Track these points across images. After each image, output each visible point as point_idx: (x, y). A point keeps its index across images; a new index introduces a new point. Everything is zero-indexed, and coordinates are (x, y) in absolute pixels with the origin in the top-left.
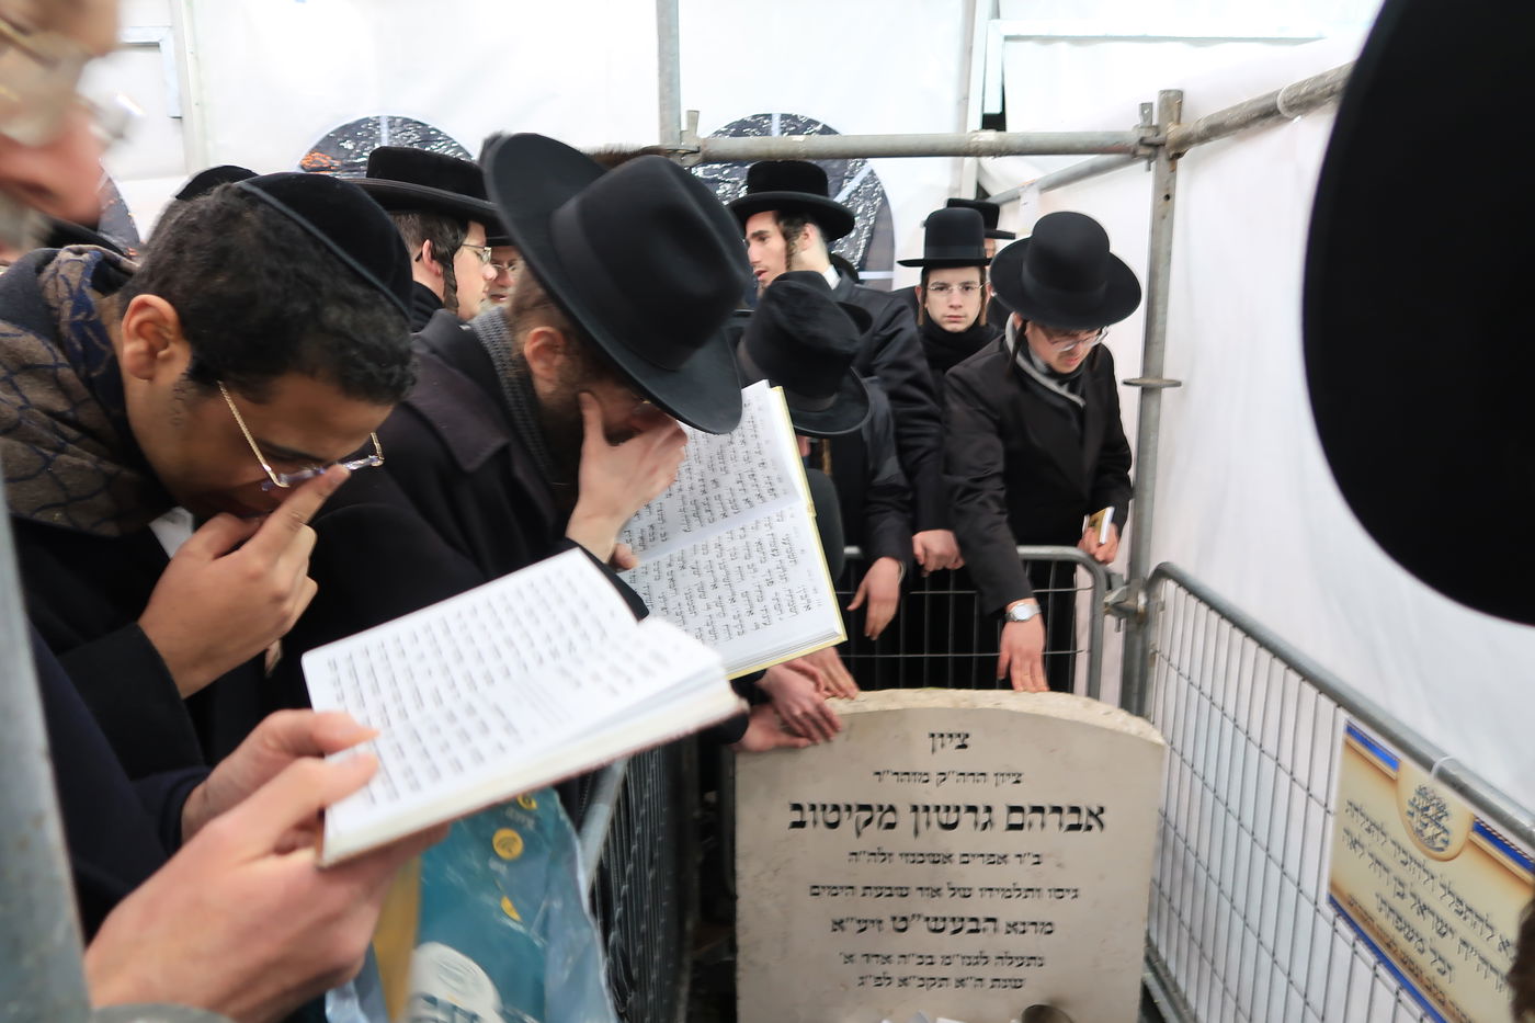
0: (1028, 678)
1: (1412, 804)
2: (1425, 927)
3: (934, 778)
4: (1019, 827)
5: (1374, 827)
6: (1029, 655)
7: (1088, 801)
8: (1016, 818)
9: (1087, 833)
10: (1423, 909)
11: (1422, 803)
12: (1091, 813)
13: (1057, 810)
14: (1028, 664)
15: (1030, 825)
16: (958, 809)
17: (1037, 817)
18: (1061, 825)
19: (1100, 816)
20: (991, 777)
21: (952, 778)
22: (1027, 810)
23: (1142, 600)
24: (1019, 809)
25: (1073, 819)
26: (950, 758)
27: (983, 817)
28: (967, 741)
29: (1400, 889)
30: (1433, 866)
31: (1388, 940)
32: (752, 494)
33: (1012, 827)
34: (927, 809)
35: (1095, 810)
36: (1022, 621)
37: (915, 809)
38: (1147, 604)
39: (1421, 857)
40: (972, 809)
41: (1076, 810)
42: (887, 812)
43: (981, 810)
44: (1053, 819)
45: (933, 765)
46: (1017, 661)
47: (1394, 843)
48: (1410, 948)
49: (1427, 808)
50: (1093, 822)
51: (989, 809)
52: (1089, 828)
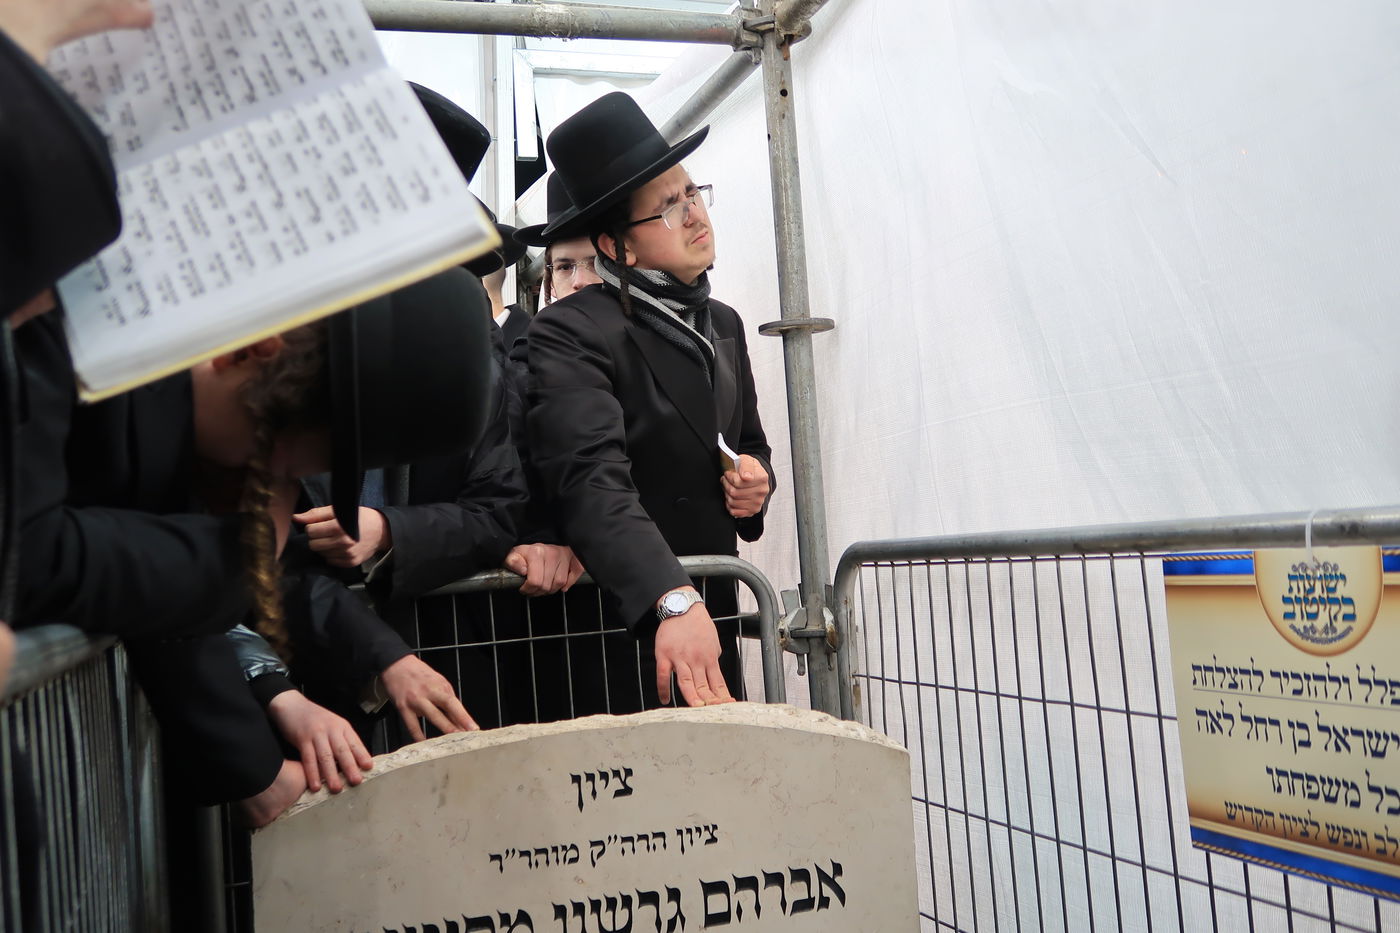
0: (705, 690)
1: (1286, 600)
2: (1351, 764)
3: (585, 851)
4: (723, 918)
5: (1238, 676)
6: (698, 658)
7: (815, 859)
8: (717, 903)
9: (823, 910)
10: (1340, 739)
11: (1299, 589)
12: (822, 874)
13: (775, 879)
14: (700, 671)
15: (739, 911)
16: (627, 901)
17: (746, 897)
18: (784, 904)
19: (838, 879)
20: (673, 839)
21: (613, 849)
22: (732, 886)
23: (829, 617)
24: (720, 887)
25: (796, 892)
26: (607, 815)
27: (668, 910)
28: (630, 782)
29: (1301, 735)
30: (1340, 666)
31: (1299, 827)
32: (302, 62)
33: (713, 920)
34: (579, 909)
35: (830, 872)
36: (680, 614)
37: (560, 911)
38: (836, 622)
39: (1317, 666)
40: (649, 898)
41: (801, 875)
42: (516, 924)
43: (663, 896)
44: (770, 895)
45: (579, 830)
46: (683, 668)
47: (1275, 674)
48: (1337, 814)
49: (1312, 589)
50: (828, 891)
51: (674, 894)
52: (824, 902)
